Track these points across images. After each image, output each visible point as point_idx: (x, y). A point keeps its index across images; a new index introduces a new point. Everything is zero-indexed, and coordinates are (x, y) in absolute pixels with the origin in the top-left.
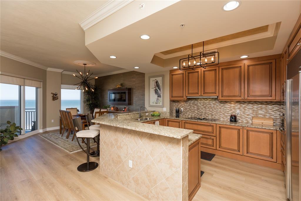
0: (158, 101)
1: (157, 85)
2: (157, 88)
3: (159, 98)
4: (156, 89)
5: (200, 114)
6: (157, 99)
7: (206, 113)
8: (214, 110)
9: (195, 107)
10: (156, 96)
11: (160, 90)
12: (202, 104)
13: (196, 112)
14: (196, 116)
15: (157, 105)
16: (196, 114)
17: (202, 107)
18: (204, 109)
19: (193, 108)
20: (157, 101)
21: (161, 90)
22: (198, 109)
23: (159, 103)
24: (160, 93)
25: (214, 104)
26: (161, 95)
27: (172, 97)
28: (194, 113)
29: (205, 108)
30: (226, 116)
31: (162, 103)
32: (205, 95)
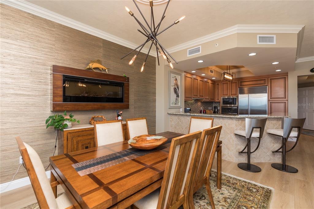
1: (176, 83)
2: (176, 86)
3: (178, 98)
4: (175, 88)
6: (176, 99)
10: (175, 96)
11: (178, 89)
23: (177, 104)
24: (179, 92)
26: (180, 95)
27: (186, 98)
31: (180, 104)
32: (200, 97)
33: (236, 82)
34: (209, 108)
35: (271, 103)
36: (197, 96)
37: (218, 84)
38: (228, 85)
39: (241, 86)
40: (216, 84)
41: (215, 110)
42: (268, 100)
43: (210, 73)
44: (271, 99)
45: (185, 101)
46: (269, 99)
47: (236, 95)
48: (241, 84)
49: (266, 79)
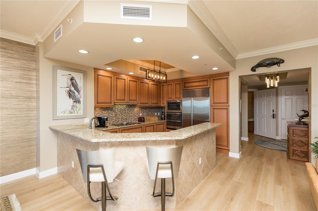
0: (74, 109)
1: (72, 84)
2: (73, 89)
3: (78, 105)
4: (70, 90)
5: (118, 120)
6: (73, 106)
7: (122, 119)
8: (128, 115)
9: (113, 113)
10: (71, 101)
11: (78, 91)
12: (119, 110)
13: (114, 118)
14: (114, 123)
15: (73, 116)
16: (115, 121)
17: (119, 113)
18: (121, 115)
19: (111, 115)
20: (72, 109)
21: (82, 92)
22: (116, 115)
23: (76, 112)
24: (79, 96)
25: (128, 110)
26: (82, 100)
27: (98, 103)
28: (112, 120)
29: (121, 113)
30: (135, 119)
31: (82, 112)
32: (130, 102)
33: (180, 83)
34: (156, 113)
35: (213, 108)
36: (124, 100)
37: (164, 85)
38: (172, 86)
39: (185, 87)
40: (161, 85)
41: (162, 117)
42: (211, 106)
43: (140, 71)
44: (213, 104)
45: (95, 108)
46: (212, 104)
47: (180, 99)
48: (185, 85)
49: (209, 79)
